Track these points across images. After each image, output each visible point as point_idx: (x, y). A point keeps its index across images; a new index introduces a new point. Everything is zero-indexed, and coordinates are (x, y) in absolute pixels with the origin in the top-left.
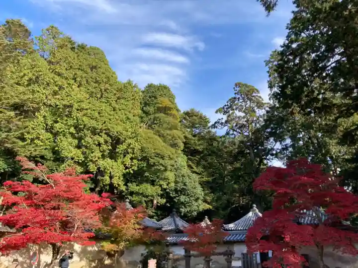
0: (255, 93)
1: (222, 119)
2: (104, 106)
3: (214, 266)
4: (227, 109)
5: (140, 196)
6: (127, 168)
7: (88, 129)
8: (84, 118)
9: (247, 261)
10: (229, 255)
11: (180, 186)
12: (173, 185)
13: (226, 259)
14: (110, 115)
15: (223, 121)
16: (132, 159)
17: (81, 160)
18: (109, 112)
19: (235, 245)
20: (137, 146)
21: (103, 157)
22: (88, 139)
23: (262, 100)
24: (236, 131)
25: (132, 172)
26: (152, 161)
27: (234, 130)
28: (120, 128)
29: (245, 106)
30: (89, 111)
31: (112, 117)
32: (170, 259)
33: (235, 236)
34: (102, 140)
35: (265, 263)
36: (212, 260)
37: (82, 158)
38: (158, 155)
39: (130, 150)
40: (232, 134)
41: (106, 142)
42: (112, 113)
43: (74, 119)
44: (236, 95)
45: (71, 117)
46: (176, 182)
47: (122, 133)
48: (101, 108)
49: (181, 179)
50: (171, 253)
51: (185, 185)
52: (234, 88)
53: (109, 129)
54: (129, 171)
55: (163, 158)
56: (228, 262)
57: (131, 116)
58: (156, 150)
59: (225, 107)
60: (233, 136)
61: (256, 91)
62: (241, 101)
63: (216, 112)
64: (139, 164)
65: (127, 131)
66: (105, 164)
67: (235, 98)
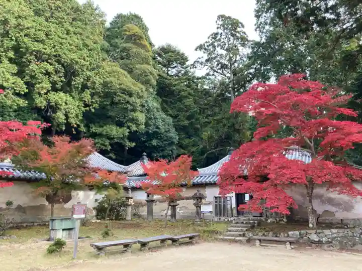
0: (240, 27)
1: (202, 57)
2: (53, 28)
3: (182, 211)
4: (208, 46)
5: (104, 139)
6: (86, 105)
7: (31, 54)
8: (26, 40)
9: (220, 206)
10: (199, 199)
11: (152, 129)
12: (143, 127)
13: (194, 204)
14: (62, 39)
15: (204, 60)
16: (92, 95)
17: (23, 91)
18: (61, 35)
19: (207, 188)
20: (98, 80)
21: (55, 89)
22: (33, 66)
23: (247, 36)
24: (217, 72)
25: (93, 110)
26: (117, 99)
27: (215, 71)
28: (74, 56)
29: (228, 43)
30: (33, 30)
31: (64, 41)
32: (129, 205)
33: (208, 178)
34: (51, 69)
35: (241, 206)
36: (178, 205)
37: (24, 89)
38: (124, 91)
39: (89, 84)
40: (213, 75)
41: (57, 72)
42: (65, 36)
43: (13, 40)
44: (219, 29)
45: (9, 37)
46: (147, 124)
47: (77, 62)
48: (50, 29)
49: (154, 121)
50: (132, 198)
51: (157, 128)
52: (216, 22)
53: (59, 55)
54: (90, 110)
55: (130, 95)
56: (197, 207)
57: (89, 42)
58: (122, 86)
59: (206, 44)
60: (213, 77)
61: (240, 25)
62: (223, 37)
63: (196, 50)
64: (100, 102)
65: (84, 59)
66: (57, 98)
67: (217, 34)
